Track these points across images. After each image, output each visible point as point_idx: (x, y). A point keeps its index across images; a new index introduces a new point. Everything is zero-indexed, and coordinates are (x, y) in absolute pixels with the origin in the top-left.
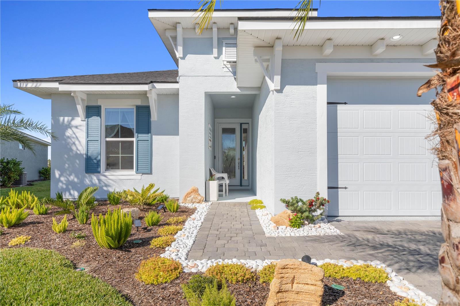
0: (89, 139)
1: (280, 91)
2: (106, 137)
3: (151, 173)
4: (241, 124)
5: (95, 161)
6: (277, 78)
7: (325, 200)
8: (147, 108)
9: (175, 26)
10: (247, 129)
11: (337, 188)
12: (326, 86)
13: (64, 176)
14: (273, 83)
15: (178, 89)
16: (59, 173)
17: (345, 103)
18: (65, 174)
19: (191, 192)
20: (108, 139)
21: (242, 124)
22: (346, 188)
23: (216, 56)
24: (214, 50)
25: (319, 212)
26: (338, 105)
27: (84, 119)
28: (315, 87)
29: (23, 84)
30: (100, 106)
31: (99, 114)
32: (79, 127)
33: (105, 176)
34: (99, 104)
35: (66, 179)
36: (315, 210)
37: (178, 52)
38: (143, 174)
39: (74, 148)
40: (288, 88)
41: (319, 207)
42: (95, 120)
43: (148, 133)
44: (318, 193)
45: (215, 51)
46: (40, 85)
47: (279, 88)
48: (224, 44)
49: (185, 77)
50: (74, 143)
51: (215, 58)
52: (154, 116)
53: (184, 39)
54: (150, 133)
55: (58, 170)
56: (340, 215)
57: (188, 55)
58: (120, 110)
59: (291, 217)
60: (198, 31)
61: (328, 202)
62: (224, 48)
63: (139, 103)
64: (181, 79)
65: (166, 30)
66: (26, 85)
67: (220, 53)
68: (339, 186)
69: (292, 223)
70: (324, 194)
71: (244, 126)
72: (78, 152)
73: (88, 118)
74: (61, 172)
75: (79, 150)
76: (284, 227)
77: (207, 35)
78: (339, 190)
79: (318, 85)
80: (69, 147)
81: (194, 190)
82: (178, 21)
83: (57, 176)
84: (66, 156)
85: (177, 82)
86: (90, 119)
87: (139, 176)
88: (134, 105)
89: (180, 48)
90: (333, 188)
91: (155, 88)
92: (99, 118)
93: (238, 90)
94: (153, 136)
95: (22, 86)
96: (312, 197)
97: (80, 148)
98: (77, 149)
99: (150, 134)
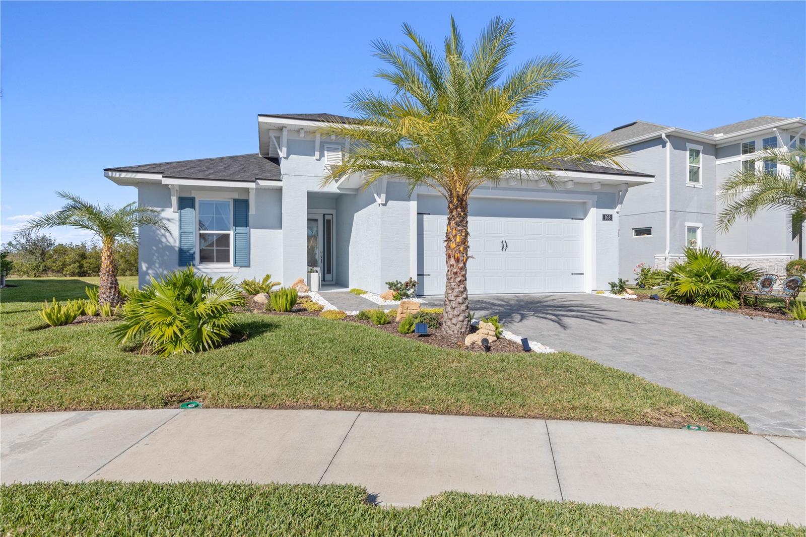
0: (182, 231)
1: (385, 205)
2: (200, 230)
3: (249, 266)
4: (324, 215)
5: (187, 253)
6: (383, 196)
7: (416, 282)
8: (246, 203)
9: (281, 129)
10: (330, 220)
11: (423, 275)
12: (416, 202)
13: (152, 269)
14: (380, 198)
15: (282, 187)
16: (146, 265)
17: (429, 214)
18: (153, 267)
19: (298, 283)
20: (202, 232)
21: (326, 215)
22: (429, 275)
23: (318, 158)
24: (316, 152)
25: (412, 290)
26: (424, 215)
27: (176, 211)
28: (409, 202)
29: (116, 174)
30: (195, 198)
31: (193, 206)
32: (171, 220)
33: (198, 269)
34: (193, 195)
35: (155, 272)
36: (409, 290)
37: (281, 152)
38: (241, 267)
39: (164, 240)
40: (390, 202)
41: (412, 288)
42: (188, 212)
43: (246, 227)
44: (411, 278)
45: (317, 154)
46: (135, 176)
47: (384, 203)
48: (325, 148)
49: (288, 176)
50: (164, 235)
51: (317, 160)
52: (252, 210)
53: (288, 140)
54: (248, 226)
55: (145, 262)
56: (425, 294)
57: (292, 155)
58: (215, 203)
59: (394, 294)
60: (302, 135)
61: (418, 283)
62: (326, 152)
63: (236, 196)
64: (284, 178)
65: (269, 129)
66: (120, 175)
67: (322, 155)
68: (425, 274)
69: (395, 297)
70: (415, 278)
71: (327, 217)
72: (168, 244)
73: (181, 209)
74: (148, 264)
75: (169, 243)
76: (389, 301)
77: (309, 138)
78: (425, 276)
79: (411, 202)
80: (157, 239)
81: (301, 281)
82: (284, 126)
83: (144, 268)
84: (154, 248)
85: (281, 181)
86: (183, 211)
87: (237, 269)
88: (232, 198)
89: (284, 149)
90: (421, 275)
91: (259, 184)
92: (193, 210)
93: (338, 191)
94: (251, 230)
95: (114, 176)
96: (408, 280)
97: (171, 240)
98: (167, 241)
99: (248, 228)
